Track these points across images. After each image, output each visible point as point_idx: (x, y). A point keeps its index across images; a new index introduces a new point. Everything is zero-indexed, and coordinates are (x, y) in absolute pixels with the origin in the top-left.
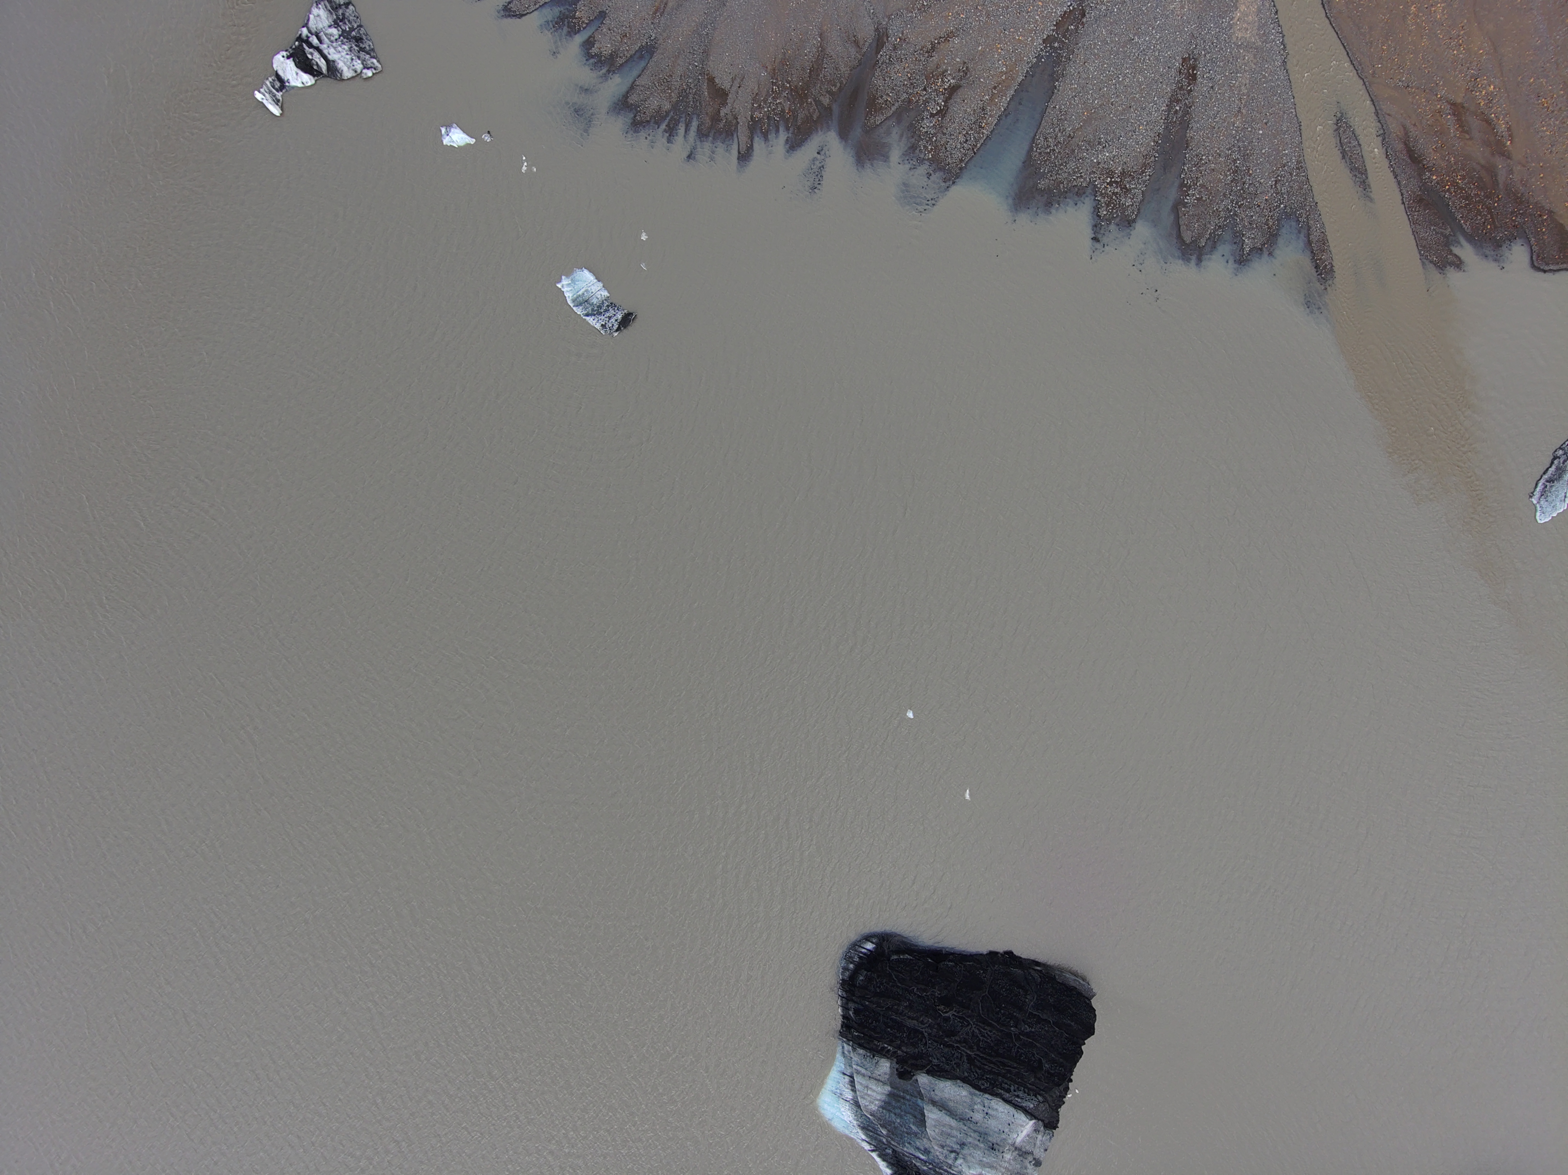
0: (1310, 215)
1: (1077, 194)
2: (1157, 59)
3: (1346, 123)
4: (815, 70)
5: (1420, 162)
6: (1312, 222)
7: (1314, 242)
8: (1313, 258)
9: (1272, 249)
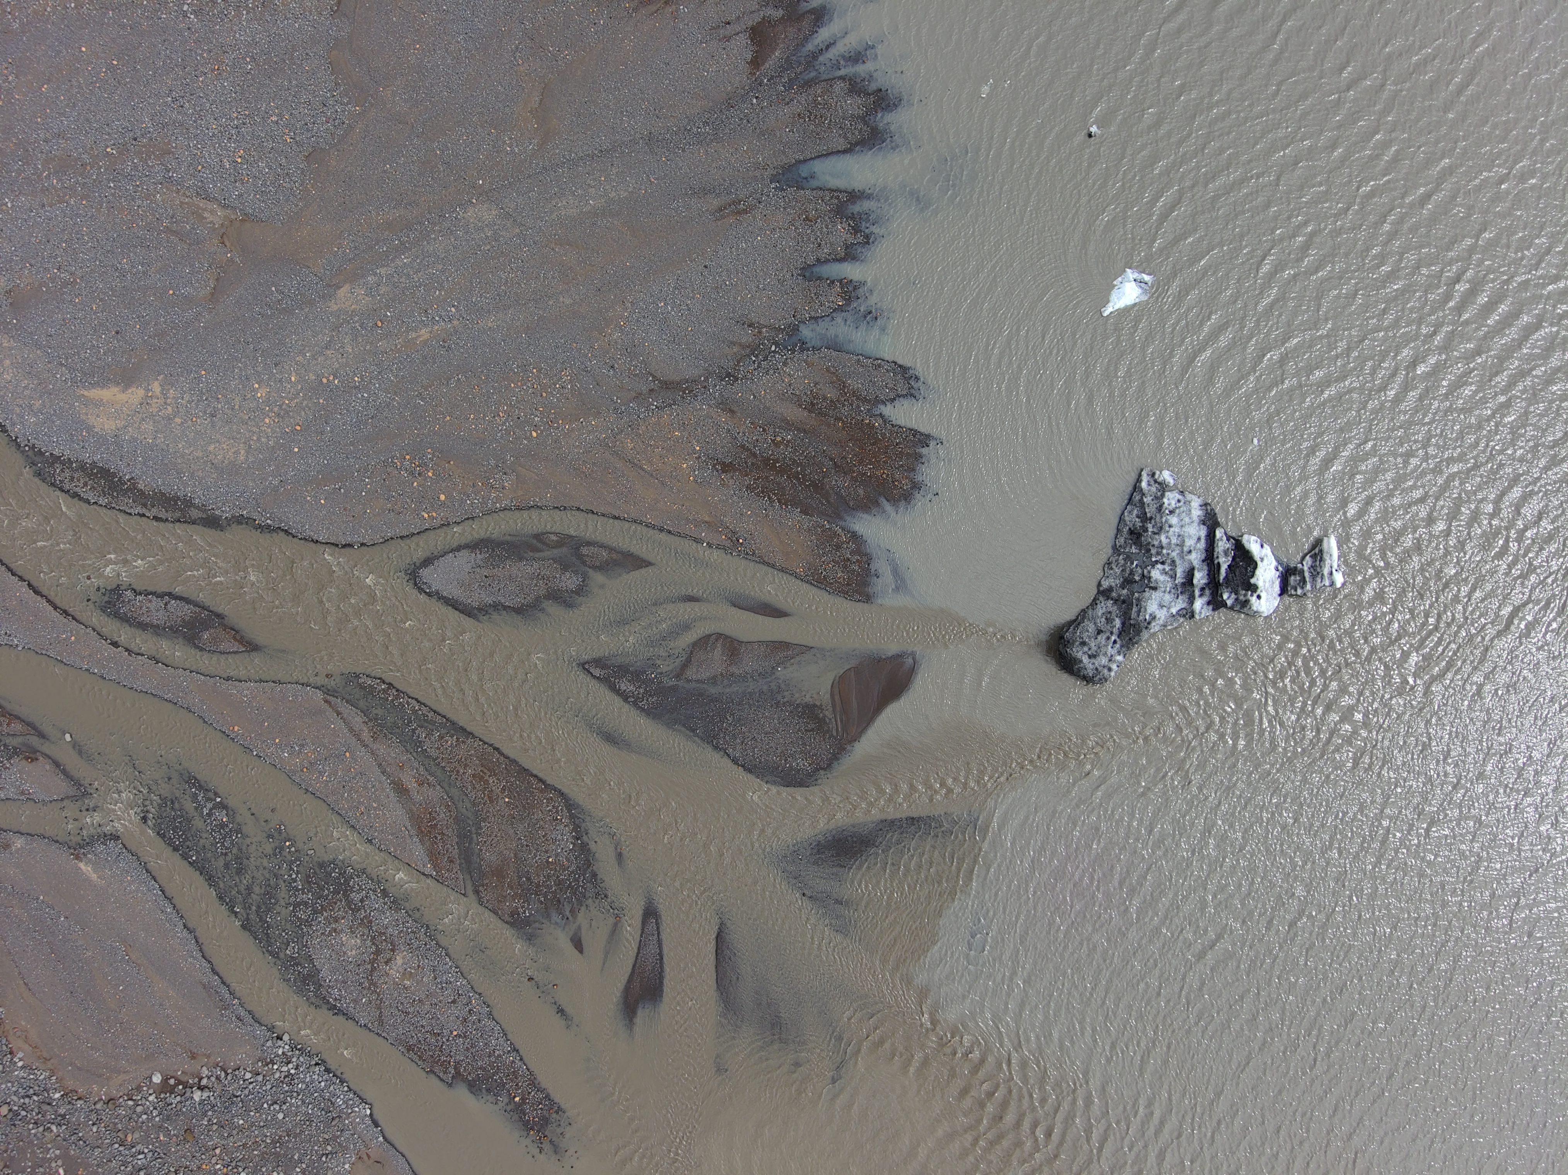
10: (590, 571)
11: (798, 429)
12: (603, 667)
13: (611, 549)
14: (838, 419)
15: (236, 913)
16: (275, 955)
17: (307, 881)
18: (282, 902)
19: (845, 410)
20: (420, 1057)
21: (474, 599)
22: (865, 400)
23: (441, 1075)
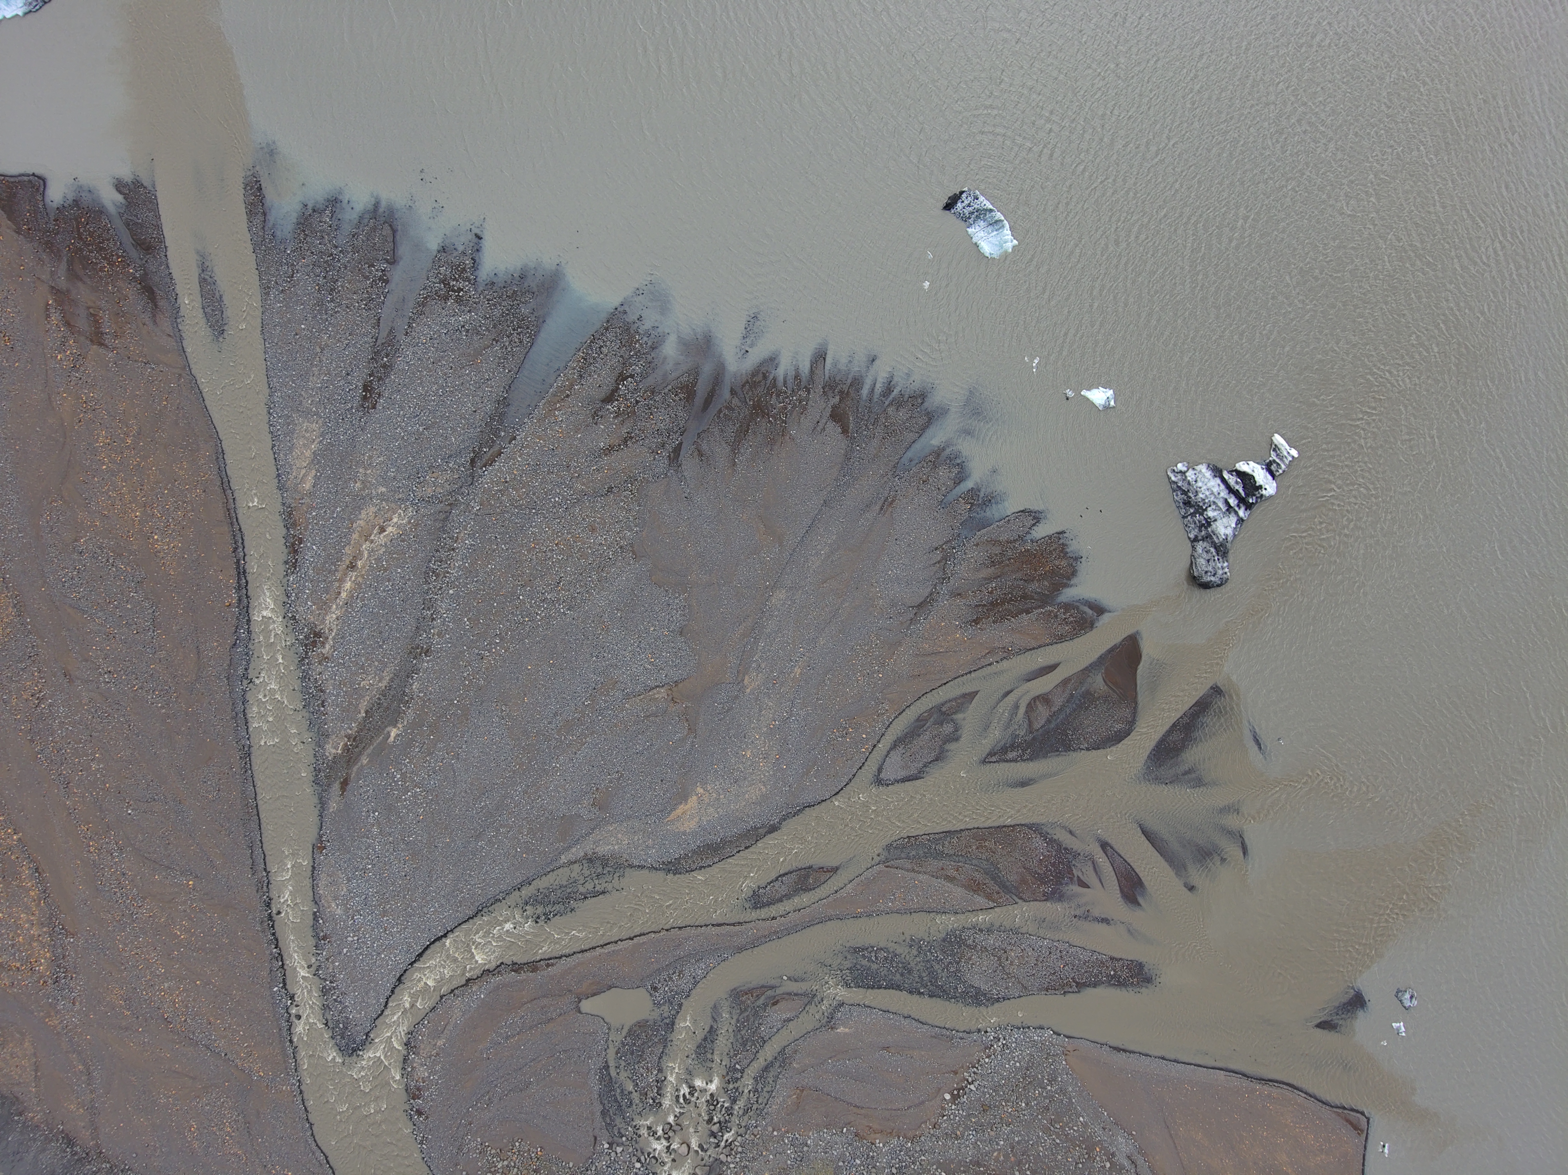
0: (262, 241)
1: (493, 283)
2: (401, 408)
3: (214, 330)
4: (743, 432)
5: (144, 287)
6: (261, 233)
7: (260, 214)
8: (262, 199)
9: (303, 211)
10: (954, 717)
11: (994, 578)
12: (995, 754)
13: (955, 699)
14: (1009, 559)
15: (922, 993)
16: (955, 997)
17: (944, 952)
18: (940, 971)
19: (1010, 553)
20: (1055, 989)
21: (913, 771)
22: (1015, 541)
23: (1070, 990)
